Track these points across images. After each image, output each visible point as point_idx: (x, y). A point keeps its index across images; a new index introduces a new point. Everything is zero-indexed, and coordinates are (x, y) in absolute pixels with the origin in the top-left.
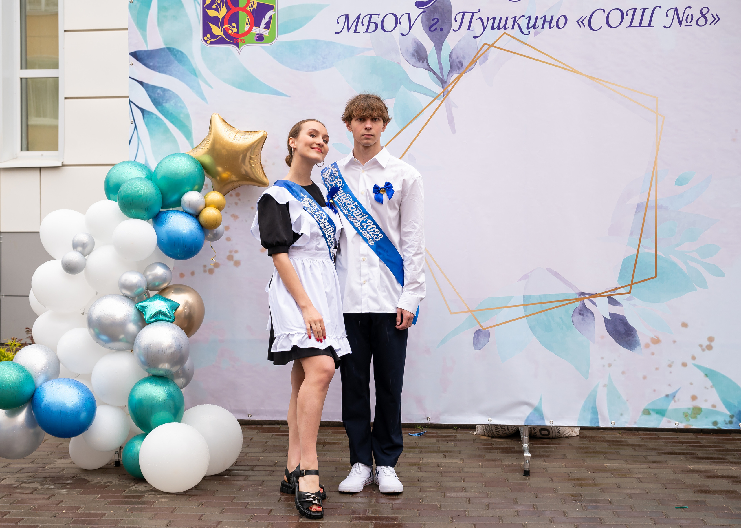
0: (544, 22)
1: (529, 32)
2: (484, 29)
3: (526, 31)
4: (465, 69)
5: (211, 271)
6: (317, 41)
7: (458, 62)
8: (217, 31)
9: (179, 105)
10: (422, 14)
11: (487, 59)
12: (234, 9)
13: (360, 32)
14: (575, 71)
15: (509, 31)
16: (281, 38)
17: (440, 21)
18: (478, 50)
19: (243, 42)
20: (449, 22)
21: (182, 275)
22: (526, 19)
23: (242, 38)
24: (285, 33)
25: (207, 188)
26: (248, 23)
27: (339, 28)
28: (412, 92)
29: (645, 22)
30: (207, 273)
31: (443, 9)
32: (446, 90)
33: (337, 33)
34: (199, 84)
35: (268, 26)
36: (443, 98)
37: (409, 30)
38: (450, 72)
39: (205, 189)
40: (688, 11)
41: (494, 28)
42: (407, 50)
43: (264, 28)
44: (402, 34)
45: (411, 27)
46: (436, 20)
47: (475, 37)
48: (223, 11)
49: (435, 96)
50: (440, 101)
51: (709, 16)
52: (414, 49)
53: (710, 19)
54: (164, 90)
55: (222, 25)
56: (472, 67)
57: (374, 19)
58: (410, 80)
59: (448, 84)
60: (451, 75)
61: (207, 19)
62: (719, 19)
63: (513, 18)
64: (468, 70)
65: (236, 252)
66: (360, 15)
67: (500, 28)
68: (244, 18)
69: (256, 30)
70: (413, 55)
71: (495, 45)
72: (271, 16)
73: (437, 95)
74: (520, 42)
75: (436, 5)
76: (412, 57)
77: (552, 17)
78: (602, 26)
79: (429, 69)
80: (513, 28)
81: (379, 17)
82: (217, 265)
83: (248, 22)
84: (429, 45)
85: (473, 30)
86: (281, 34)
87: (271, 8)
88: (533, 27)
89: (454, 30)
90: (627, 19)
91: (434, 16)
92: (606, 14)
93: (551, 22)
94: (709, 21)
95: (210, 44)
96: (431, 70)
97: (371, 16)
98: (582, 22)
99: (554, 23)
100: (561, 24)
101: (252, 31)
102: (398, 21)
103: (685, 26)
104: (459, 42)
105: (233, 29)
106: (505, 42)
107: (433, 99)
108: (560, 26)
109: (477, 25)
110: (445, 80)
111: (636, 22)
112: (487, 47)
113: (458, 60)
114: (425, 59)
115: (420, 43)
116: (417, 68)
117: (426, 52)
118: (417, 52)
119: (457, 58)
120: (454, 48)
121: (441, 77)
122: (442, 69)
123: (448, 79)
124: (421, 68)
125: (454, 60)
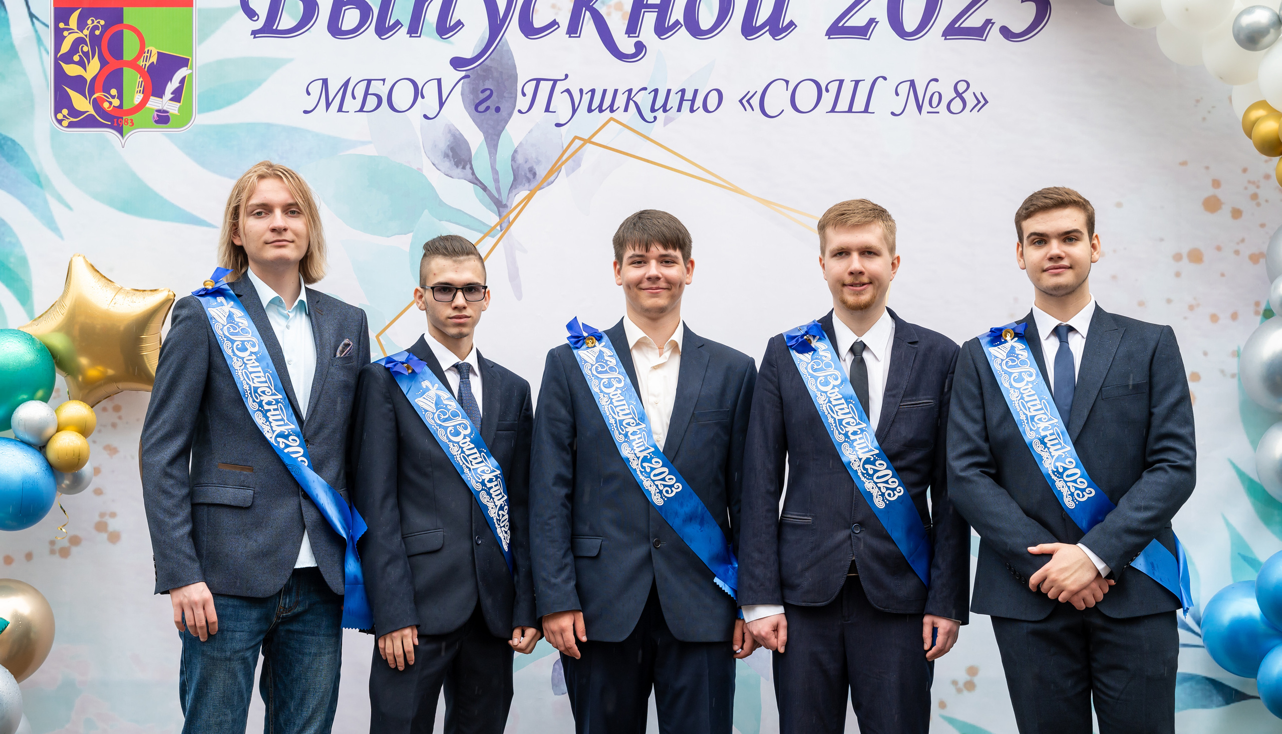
0: (682, 99)
1: (655, 118)
2: (574, 111)
3: (649, 116)
4: (539, 181)
5: (64, 553)
6: (269, 126)
7: (527, 170)
8: (81, 103)
9: (7, 239)
10: (462, 81)
11: (579, 165)
12: (113, 64)
13: (348, 112)
14: (736, 190)
15: (619, 115)
16: (201, 119)
17: (495, 94)
18: (564, 148)
19: (131, 124)
20: (512, 97)
21: (8, 560)
22: (649, 94)
23: (129, 117)
24: (210, 109)
25: (59, 396)
26: (140, 90)
27: (310, 103)
28: (444, 223)
29: (859, 105)
30: (57, 555)
31: (501, 73)
32: (506, 220)
33: (306, 112)
34: (46, 202)
35: (177, 96)
36: (500, 234)
37: (438, 109)
38: (513, 186)
39: (55, 398)
40: (933, 87)
41: (593, 108)
42: (435, 146)
43: (171, 100)
44: (426, 117)
45: (441, 104)
46: (488, 93)
47: (558, 125)
48: (94, 66)
49: (486, 230)
50: (495, 240)
51: (968, 96)
52: (448, 143)
53: (971, 101)
55: (91, 93)
56: (552, 178)
57: (375, 87)
58: (441, 200)
59: (509, 210)
60: (514, 192)
61: (62, 80)
62: (986, 102)
63: (627, 92)
64: (545, 184)
65: (113, 515)
66: (349, 80)
67: (603, 108)
68: (132, 80)
69: (155, 103)
70: (446, 156)
71: (593, 140)
72: (184, 79)
73: (489, 229)
74: (639, 136)
75: (487, 66)
76: (444, 158)
77: (696, 91)
78: (783, 110)
79: (476, 181)
80: (626, 110)
81: (384, 85)
82: (75, 541)
83: (139, 88)
84: (475, 137)
85: (555, 112)
86: (202, 110)
87: (184, 62)
88: (662, 108)
89: (520, 111)
90: (828, 99)
91: (484, 85)
92: (791, 88)
93: (693, 101)
94: (970, 105)
95: (67, 127)
96: (478, 183)
97: (369, 82)
98: (748, 101)
99: (699, 102)
100: (712, 105)
101: (147, 105)
102: (418, 93)
103: (928, 112)
104: (529, 133)
105: (111, 100)
106: (612, 135)
107: (481, 235)
108: (710, 108)
109: (561, 103)
110: (504, 202)
111: (843, 105)
112: (580, 142)
113: (527, 166)
114: (468, 163)
115: (458, 133)
116: (453, 178)
117: (469, 150)
118: (452, 149)
119: (526, 162)
120: (521, 143)
121: (496, 195)
122: (499, 182)
123: (510, 200)
124: (459, 178)
125: (520, 164)
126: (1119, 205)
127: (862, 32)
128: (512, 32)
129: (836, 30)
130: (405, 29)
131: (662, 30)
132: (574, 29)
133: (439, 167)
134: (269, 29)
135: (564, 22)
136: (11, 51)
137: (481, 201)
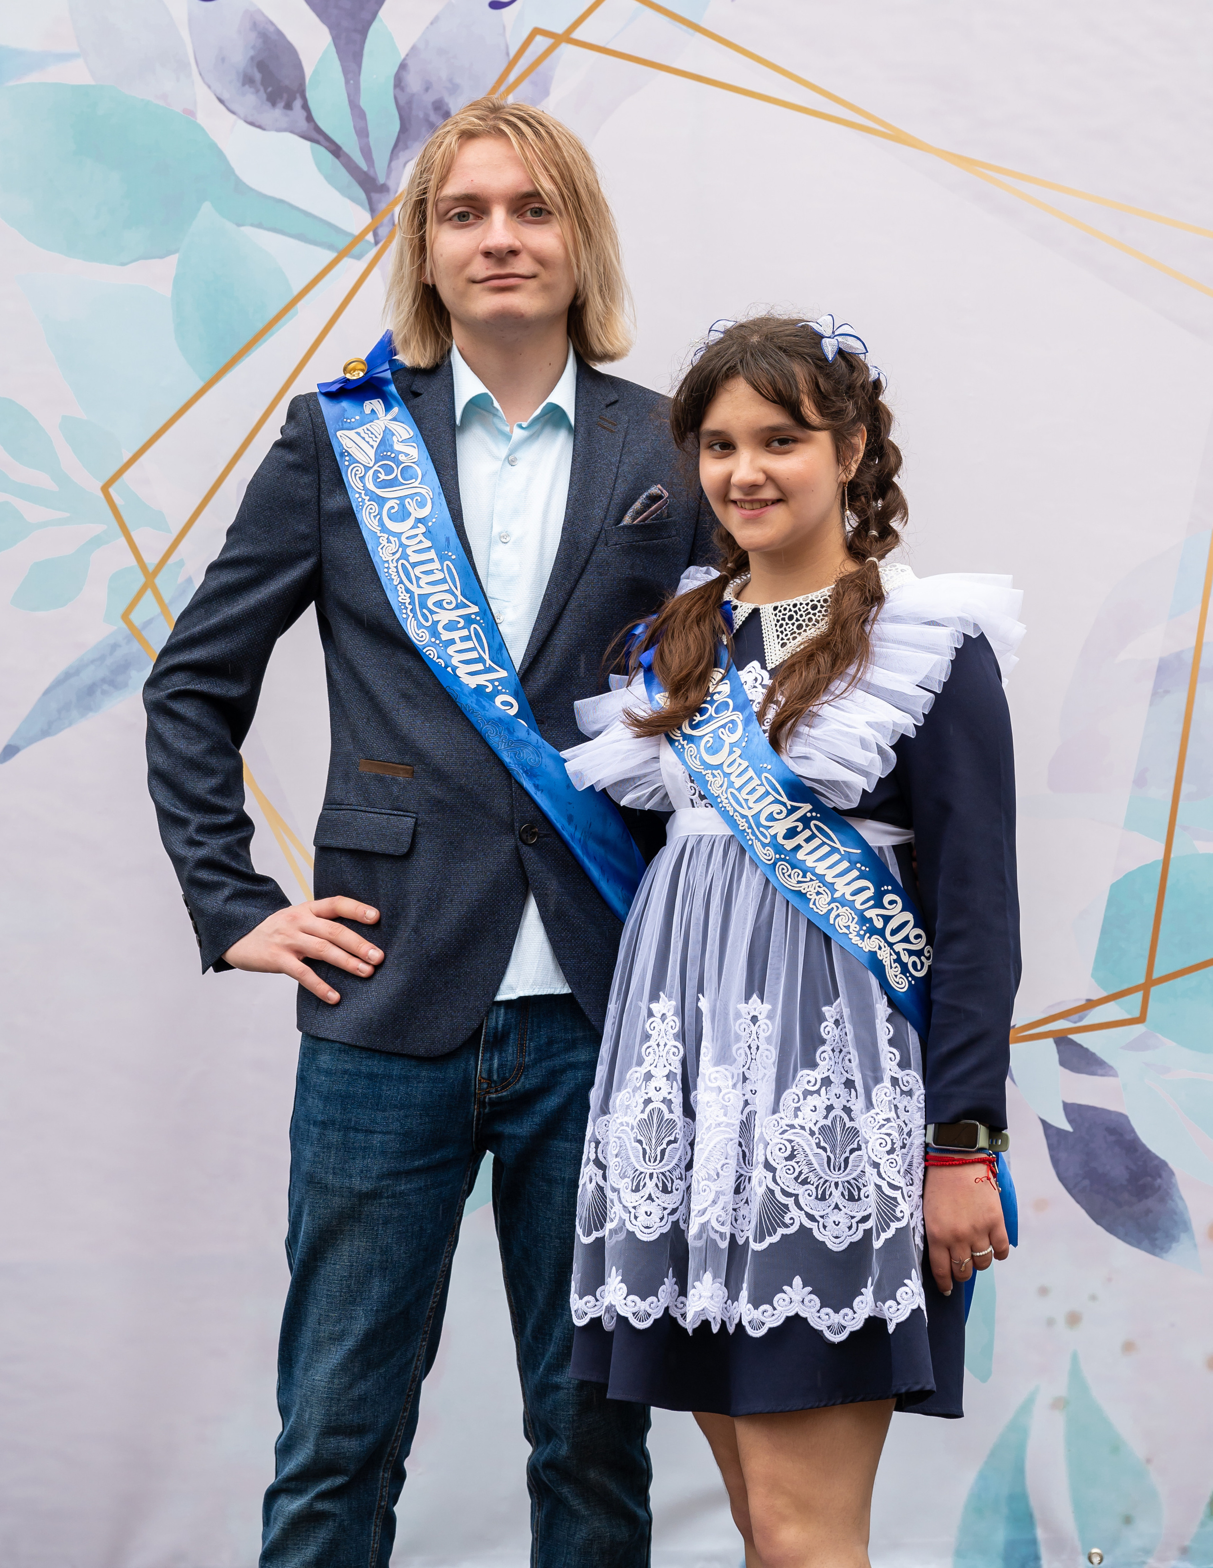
7: (430, 106)
11: (546, 93)
14: (896, 137)
18: (513, 52)
28: (247, 230)
32: (386, 220)
36: (374, 251)
38: (401, 144)
42: (223, 60)
47: (497, 6)
49: (342, 243)
50: (362, 265)
52: (252, 53)
58: (238, 182)
59: (391, 197)
60: (402, 156)
70: (248, 80)
71: (577, 35)
73: (349, 240)
74: (678, 23)
76: (244, 84)
79: (315, 134)
84: (310, 39)
96: (321, 139)
104: (432, 23)
106: (618, 22)
107: (332, 255)
110: (381, 180)
112: (548, 42)
113: (429, 99)
114: (298, 96)
115: (272, 29)
116: (264, 129)
117: (298, 66)
118: (261, 65)
119: (427, 90)
120: (414, 48)
121: (363, 166)
122: (367, 136)
123: (393, 174)
124: (279, 130)
125: (413, 95)
133: (233, 107)
137: (329, 179)
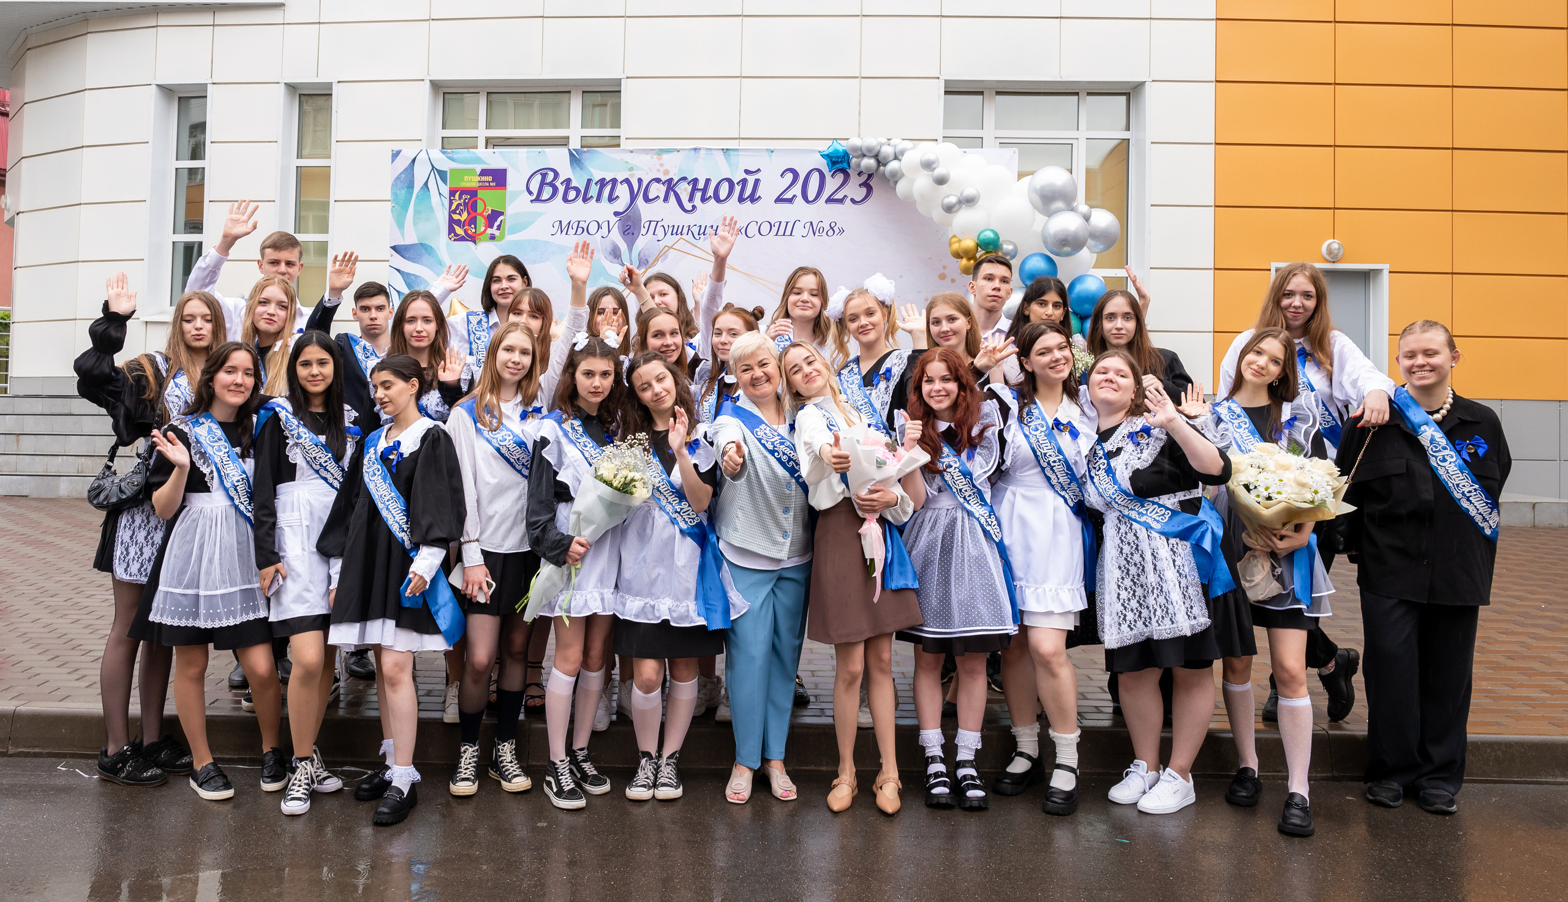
2: (666, 234)
3: (697, 237)
6: (537, 240)
7: (645, 260)
8: (459, 231)
10: (618, 221)
11: (667, 258)
12: (473, 214)
13: (570, 234)
15: (684, 236)
16: (509, 238)
17: (632, 227)
18: (661, 250)
19: (479, 240)
20: (639, 228)
22: (698, 227)
23: (479, 237)
24: (512, 233)
26: (484, 226)
27: (554, 231)
29: (788, 232)
31: (635, 218)
33: (552, 235)
35: (499, 228)
37: (608, 234)
40: (820, 224)
41: (674, 233)
42: (606, 250)
43: (497, 229)
44: (603, 237)
45: (609, 231)
46: (629, 226)
47: (658, 241)
48: (465, 215)
51: (835, 228)
52: (612, 248)
54: (416, 277)
55: (464, 226)
57: (582, 224)
58: (608, 273)
61: (451, 221)
62: (844, 231)
63: (688, 227)
66: (571, 221)
67: (678, 233)
68: (481, 222)
69: (489, 231)
70: (610, 253)
71: (673, 247)
72: (502, 220)
74: (693, 246)
75: (629, 215)
78: (755, 235)
80: (687, 234)
81: (585, 223)
84: (623, 246)
85: (657, 235)
86: (508, 232)
87: (502, 214)
89: (642, 234)
90: (775, 229)
91: (627, 223)
92: (759, 225)
94: (836, 232)
95: (453, 241)
97: (579, 222)
101: (487, 232)
102: (599, 227)
103: (818, 236)
104: (646, 244)
105: (472, 229)
106: (681, 245)
109: (660, 231)
111: (781, 232)
112: (667, 248)
113: (644, 258)
114: (620, 256)
115: (616, 244)
116: (612, 261)
117: (620, 251)
118: (613, 250)
119: (644, 256)
120: (642, 247)
124: (614, 261)
125: (642, 257)
126: (901, 277)
127: (790, 201)
128: (640, 200)
129: (779, 200)
130: (595, 199)
131: (704, 200)
132: (666, 199)
133: (607, 258)
134: (538, 199)
135: (662, 197)
136: (431, 209)
